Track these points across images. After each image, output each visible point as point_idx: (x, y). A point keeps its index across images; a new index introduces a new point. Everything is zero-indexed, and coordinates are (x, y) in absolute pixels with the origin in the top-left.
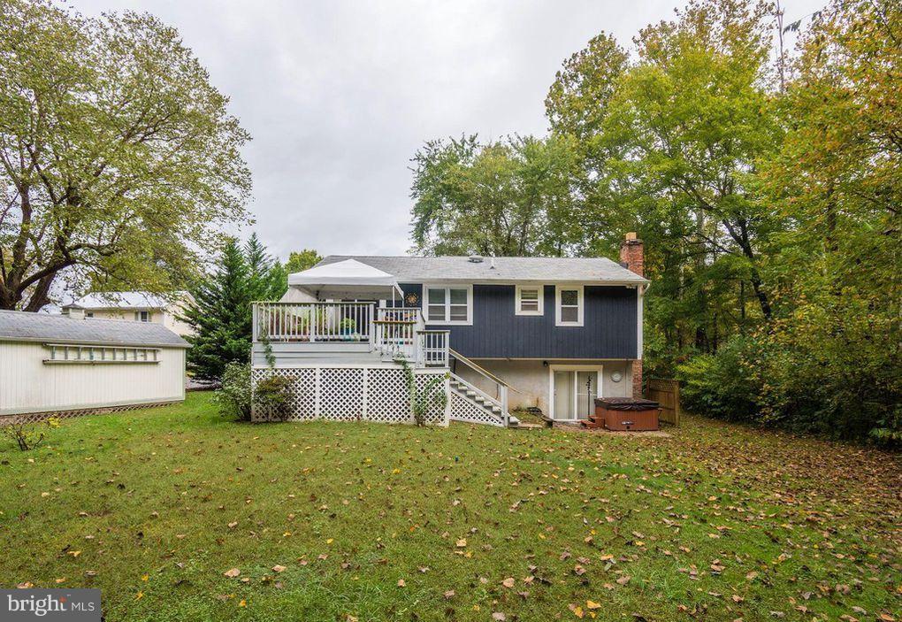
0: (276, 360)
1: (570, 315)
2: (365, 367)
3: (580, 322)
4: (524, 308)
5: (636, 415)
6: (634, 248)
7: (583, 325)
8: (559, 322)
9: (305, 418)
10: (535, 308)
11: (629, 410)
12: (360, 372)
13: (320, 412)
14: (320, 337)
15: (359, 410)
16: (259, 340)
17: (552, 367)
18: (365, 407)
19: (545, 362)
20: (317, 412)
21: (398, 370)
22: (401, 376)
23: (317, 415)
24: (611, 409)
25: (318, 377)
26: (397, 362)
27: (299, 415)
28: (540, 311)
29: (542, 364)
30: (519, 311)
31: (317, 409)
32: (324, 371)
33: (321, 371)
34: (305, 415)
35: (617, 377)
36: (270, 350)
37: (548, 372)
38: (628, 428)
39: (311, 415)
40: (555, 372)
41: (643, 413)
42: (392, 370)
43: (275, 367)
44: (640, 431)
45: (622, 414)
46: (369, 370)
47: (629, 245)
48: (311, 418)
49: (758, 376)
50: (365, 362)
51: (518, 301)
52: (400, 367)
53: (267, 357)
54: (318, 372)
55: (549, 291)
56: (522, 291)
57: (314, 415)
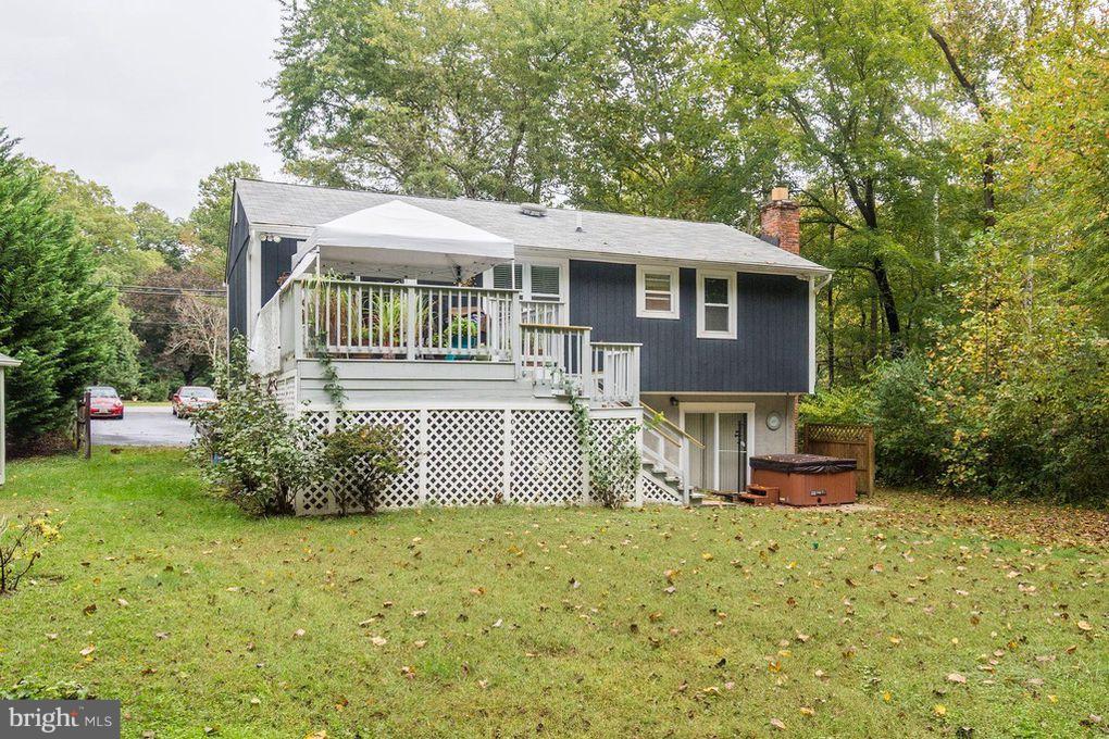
0: (346, 393)
1: (717, 319)
2: (508, 406)
3: (732, 333)
4: (650, 305)
5: (828, 481)
6: (788, 213)
7: (735, 337)
8: (702, 332)
9: (399, 503)
10: (666, 306)
11: (822, 473)
12: (497, 416)
13: (428, 492)
14: (425, 351)
15: (496, 485)
16: (310, 355)
17: (684, 407)
18: (507, 479)
19: (673, 399)
20: (423, 492)
21: (562, 412)
22: (566, 422)
23: (422, 499)
24: (794, 472)
25: (424, 426)
26: (560, 398)
27: (389, 498)
28: (674, 313)
29: (667, 401)
30: (642, 311)
31: (422, 485)
32: (434, 416)
33: (430, 416)
34: (400, 498)
35: (774, 421)
36: (332, 376)
37: (678, 416)
38: (819, 500)
39: (411, 498)
40: (688, 416)
41: (839, 476)
42: (552, 412)
43: (344, 408)
44: (834, 505)
45: (811, 479)
46: (513, 412)
47: (782, 208)
48: (411, 503)
49: (945, 417)
50: (507, 398)
51: (641, 293)
52: (567, 407)
53: (326, 389)
54: (424, 416)
55: (687, 277)
56: (647, 276)
57: (416, 497)
